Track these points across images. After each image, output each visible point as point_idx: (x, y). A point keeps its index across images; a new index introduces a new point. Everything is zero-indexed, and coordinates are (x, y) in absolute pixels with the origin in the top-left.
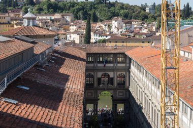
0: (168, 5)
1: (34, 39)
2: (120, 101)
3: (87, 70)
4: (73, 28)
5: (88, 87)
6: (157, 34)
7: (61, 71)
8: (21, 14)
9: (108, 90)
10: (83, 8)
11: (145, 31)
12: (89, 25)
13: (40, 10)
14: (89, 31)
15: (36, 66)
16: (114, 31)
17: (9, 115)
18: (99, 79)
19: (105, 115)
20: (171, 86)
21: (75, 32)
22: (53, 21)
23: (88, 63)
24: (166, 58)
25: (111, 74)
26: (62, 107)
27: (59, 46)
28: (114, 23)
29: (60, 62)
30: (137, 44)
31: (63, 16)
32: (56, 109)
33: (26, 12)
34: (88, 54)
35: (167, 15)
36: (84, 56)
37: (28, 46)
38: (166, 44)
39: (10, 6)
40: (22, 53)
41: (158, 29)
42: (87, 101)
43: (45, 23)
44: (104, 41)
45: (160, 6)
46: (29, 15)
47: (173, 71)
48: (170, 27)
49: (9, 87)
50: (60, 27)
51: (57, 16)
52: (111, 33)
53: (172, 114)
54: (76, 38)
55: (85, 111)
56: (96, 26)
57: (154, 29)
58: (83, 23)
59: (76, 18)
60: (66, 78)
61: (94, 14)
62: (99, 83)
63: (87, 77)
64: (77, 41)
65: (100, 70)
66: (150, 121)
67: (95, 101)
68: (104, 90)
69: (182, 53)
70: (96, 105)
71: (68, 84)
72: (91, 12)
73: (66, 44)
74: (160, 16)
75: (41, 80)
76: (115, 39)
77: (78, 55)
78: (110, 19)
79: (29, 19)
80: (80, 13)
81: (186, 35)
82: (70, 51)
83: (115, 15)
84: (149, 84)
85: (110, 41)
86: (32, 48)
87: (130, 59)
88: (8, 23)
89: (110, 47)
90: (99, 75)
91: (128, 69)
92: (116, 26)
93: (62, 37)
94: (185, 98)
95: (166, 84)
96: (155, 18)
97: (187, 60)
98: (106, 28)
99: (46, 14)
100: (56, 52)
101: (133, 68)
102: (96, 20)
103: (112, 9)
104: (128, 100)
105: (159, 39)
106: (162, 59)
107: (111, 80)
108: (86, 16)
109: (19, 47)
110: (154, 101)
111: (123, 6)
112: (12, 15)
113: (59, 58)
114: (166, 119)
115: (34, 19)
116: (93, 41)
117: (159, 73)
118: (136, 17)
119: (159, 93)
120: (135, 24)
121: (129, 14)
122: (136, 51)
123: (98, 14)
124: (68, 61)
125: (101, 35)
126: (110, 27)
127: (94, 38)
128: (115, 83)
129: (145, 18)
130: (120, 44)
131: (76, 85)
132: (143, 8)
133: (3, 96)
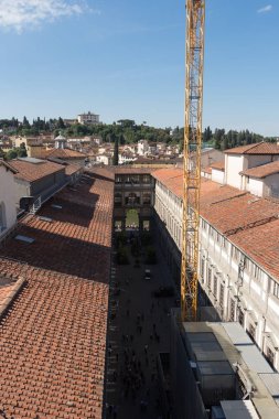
0: (190, 129)
1: (65, 160)
2: (147, 218)
3: (115, 189)
4: (102, 150)
5: (117, 205)
6: (180, 156)
7: (92, 191)
8: (52, 137)
9: (135, 208)
10: (111, 131)
11: (169, 153)
12: (116, 147)
13: (71, 134)
14: (117, 153)
15: (68, 186)
16: (140, 153)
17: (45, 232)
18: (127, 199)
19: (132, 234)
20: (192, 205)
21: (104, 154)
22: (83, 143)
23: (116, 183)
24: (188, 179)
25: (138, 194)
26: (93, 224)
27: (88, 168)
28: (140, 146)
29: (90, 183)
30: (161, 165)
31: (92, 139)
32: (87, 226)
33: (57, 135)
34: (117, 175)
35: (190, 138)
36: (112, 176)
37: (59, 167)
38: (188, 165)
39: (41, 128)
40: (54, 174)
41: (181, 151)
42: (115, 219)
43: (75, 145)
44: (131, 163)
45: (183, 129)
46: (60, 138)
47: (193, 190)
48: (192, 149)
49: (43, 206)
50: (90, 149)
51: (87, 139)
52: (137, 156)
53: (193, 230)
54: (105, 160)
55: (114, 228)
56: (124, 148)
57: (177, 151)
58: (112, 146)
59: (105, 140)
60: (96, 197)
61: (122, 137)
62: (127, 202)
63: (115, 196)
64: (106, 163)
65: (127, 190)
66: (172, 236)
67: (123, 219)
68: (131, 208)
69: (202, 174)
70: (124, 222)
71: (99, 203)
72: (118, 135)
73: (95, 166)
74: (183, 138)
75: (73, 199)
76: (141, 160)
77: (107, 176)
78: (136, 141)
79: (60, 141)
80: (109, 136)
81: (206, 157)
82: (100, 172)
83: (141, 138)
84: (173, 203)
85: (136, 162)
86: (64, 169)
87: (155, 180)
88: (41, 145)
89: (137, 168)
90: (127, 194)
91: (153, 189)
92: (141, 148)
93: (91, 158)
94: (205, 215)
95: (188, 203)
96: (178, 141)
97: (207, 180)
98: (133, 151)
99: (76, 137)
100: (85, 173)
101: (158, 188)
102: (123, 143)
103: (138, 132)
104: (154, 217)
105: (182, 161)
106: (185, 180)
107: (138, 199)
108: (114, 139)
109: (51, 168)
110: (176, 217)
111: (148, 130)
112: (44, 138)
113: (89, 179)
114: (187, 235)
115: (65, 142)
116: (120, 162)
117: (181, 192)
118: (161, 140)
119: (181, 211)
120: (160, 147)
121: (154, 136)
122: (161, 172)
123: (125, 138)
124: (97, 182)
125: (128, 156)
126: (136, 149)
127: (121, 160)
128: (142, 202)
129: (169, 141)
130: (146, 166)
131: (105, 204)
132: (168, 131)
133: (38, 213)
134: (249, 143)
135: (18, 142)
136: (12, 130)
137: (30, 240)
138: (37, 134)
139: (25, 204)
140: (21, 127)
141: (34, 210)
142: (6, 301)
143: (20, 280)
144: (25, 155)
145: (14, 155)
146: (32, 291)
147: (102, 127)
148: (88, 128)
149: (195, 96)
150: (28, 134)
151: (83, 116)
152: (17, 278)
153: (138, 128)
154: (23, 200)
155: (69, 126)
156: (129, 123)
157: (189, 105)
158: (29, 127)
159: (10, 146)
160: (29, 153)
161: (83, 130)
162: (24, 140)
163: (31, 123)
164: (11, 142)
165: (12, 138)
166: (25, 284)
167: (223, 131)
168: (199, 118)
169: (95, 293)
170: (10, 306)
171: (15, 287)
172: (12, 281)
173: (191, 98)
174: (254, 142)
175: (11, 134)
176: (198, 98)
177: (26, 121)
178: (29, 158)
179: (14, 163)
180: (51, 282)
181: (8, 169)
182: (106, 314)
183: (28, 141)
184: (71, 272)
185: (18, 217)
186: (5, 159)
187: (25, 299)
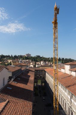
0: (55, 58)
1: (22, 66)
2: (43, 82)
3: (35, 74)
4: (31, 63)
5: (35, 78)
7: (29, 74)
10: (34, 58)
11: (49, 64)
13: (23, 59)
14: (35, 64)
15: (22, 73)
17: (15, 86)
18: (38, 77)
19: (39, 86)
20: (56, 79)
21: (32, 64)
22: (26, 62)
23: (35, 72)
25: (41, 75)
26: (28, 84)
27: (28, 68)
29: (28, 72)
30: (48, 68)
32: (27, 84)
33: (20, 59)
34: (35, 70)
35: (55, 60)
36: (34, 70)
37: (20, 68)
38: (55, 68)
40: (18, 70)
41: (53, 64)
42: (35, 82)
43: (24, 62)
44: (39, 67)
45: (53, 58)
46: (20, 60)
47: (56, 75)
48: (56, 63)
49: (15, 79)
50: (28, 63)
51: (28, 60)
52: (41, 65)
53: (57, 86)
54: (32, 66)
55: (34, 85)
56: (37, 63)
58: (34, 62)
59: (32, 61)
60: (29, 76)
61: (37, 60)
62: (38, 78)
63: (35, 76)
64: (32, 67)
65: (38, 74)
66: (51, 88)
67: (37, 82)
68: (39, 79)
69: (59, 70)
70: (37, 83)
71: (30, 78)
72: (36, 59)
73: (30, 67)
74: (53, 60)
75: (23, 77)
76: (42, 66)
77: (33, 70)
78: (41, 61)
79: (20, 61)
80: (33, 60)
81: (59, 65)
82: (31, 69)
83: (42, 60)
85: (40, 67)
87: (46, 71)
88: (15, 62)
89: (41, 68)
90: (38, 75)
91: (45, 74)
92: (42, 63)
93: (29, 66)
94: (60, 82)
95: (55, 78)
96: (52, 61)
97: (60, 72)
98: (40, 63)
99: (25, 60)
100: (27, 69)
101: (46, 74)
104: (45, 82)
105: (53, 66)
106: (54, 72)
107: (41, 77)
108: (35, 61)
109: (18, 68)
110: (52, 82)
111: (44, 58)
112: (16, 60)
114: (55, 87)
115: (22, 61)
116: (36, 67)
117: (53, 75)
118: (47, 61)
119: (53, 80)
120: (47, 63)
121: (45, 60)
123: (38, 60)
124: (30, 72)
125: (38, 65)
126: (41, 63)
127: (37, 66)
128: (42, 77)
129: (49, 61)
130: (43, 68)
131: (32, 78)
132: (49, 58)
133: (13, 81)
134: (71, 62)
135: (9, 61)
136: (8, 58)
137: (11, 88)
138: (15, 59)
139: (10, 78)
140: (11, 57)
141: (12, 80)
142: (2, 107)
143: (7, 101)
144: (11, 65)
145: (8, 65)
146: (10, 104)
147: (32, 57)
148: (28, 57)
149: (56, 50)
150: (12, 59)
151: (27, 55)
152: (6, 100)
153: (41, 58)
154: (10, 77)
155: (23, 57)
156: (39, 56)
157: (54, 52)
158: (13, 57)
159: (7, 62)
160: (12, 64)
161: (27, 58)
162: (11, 61)
163: (13, 56)
164: (8, 61)
165: (8, 60)
166: (8, 102)
167: (64, 58)
168: (57, 55)
169: (28, 105)
170: (4, 109)
171: (5, 103)
172: (5, 101)
173: (55, 50)
174: (72, 61)
175: (8, 59)
176: (57, 50)
177: (12, 56)
178: (12, 65)
179: (8, 67)
180: (16, 101)
181: (6, 68)
182: (31, 112)
183: (12, 61)
184: (22, 98)
185: (8, 82)
186: (6, 66)
187: (8, 107)
